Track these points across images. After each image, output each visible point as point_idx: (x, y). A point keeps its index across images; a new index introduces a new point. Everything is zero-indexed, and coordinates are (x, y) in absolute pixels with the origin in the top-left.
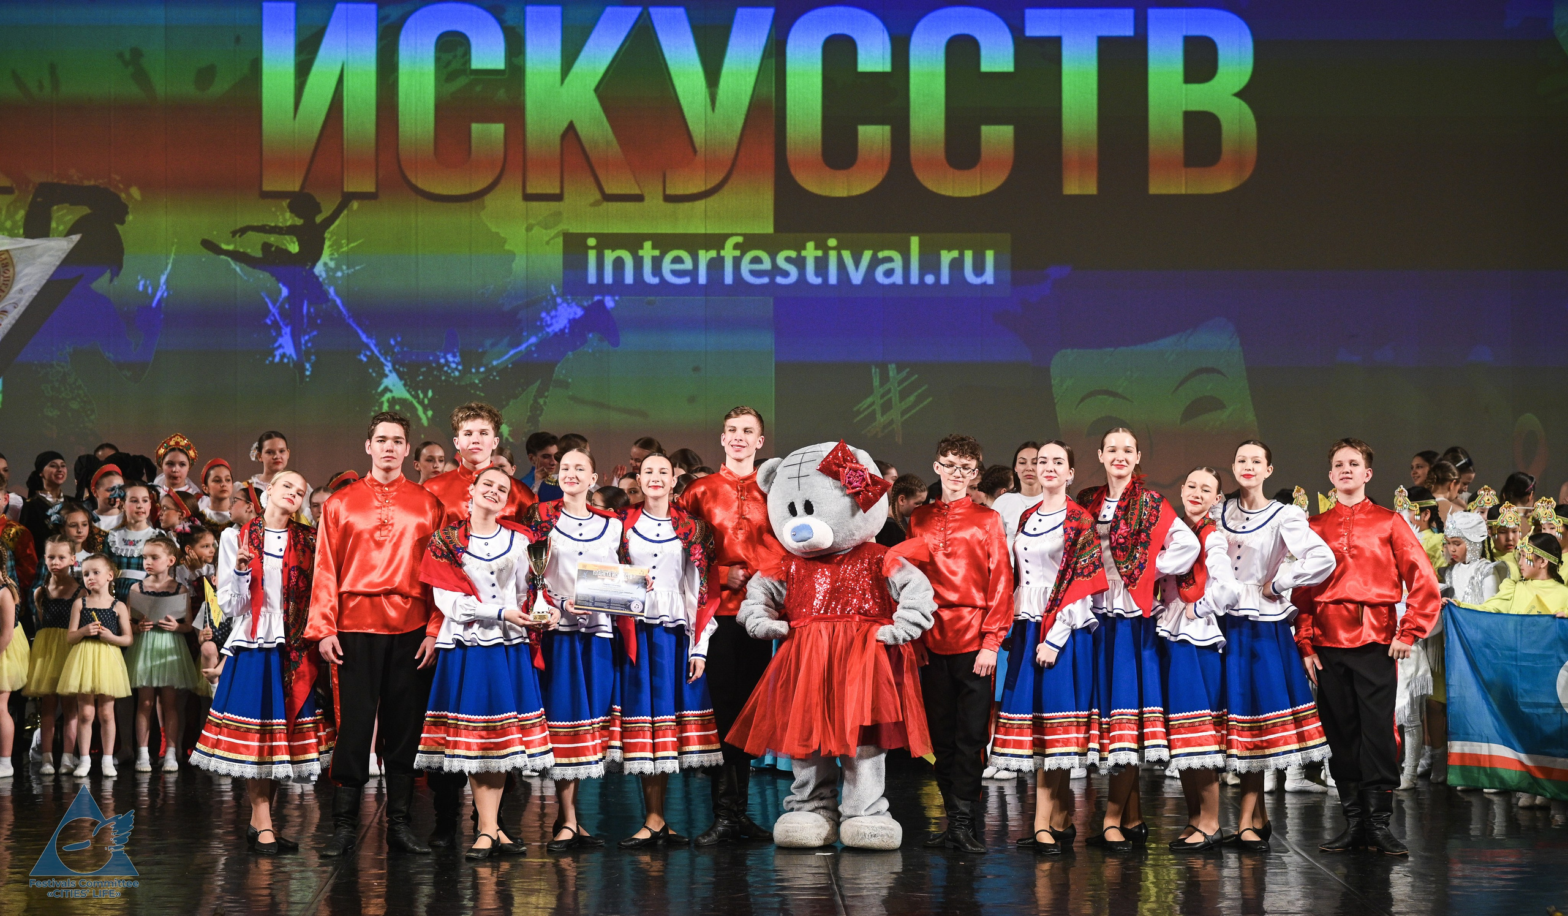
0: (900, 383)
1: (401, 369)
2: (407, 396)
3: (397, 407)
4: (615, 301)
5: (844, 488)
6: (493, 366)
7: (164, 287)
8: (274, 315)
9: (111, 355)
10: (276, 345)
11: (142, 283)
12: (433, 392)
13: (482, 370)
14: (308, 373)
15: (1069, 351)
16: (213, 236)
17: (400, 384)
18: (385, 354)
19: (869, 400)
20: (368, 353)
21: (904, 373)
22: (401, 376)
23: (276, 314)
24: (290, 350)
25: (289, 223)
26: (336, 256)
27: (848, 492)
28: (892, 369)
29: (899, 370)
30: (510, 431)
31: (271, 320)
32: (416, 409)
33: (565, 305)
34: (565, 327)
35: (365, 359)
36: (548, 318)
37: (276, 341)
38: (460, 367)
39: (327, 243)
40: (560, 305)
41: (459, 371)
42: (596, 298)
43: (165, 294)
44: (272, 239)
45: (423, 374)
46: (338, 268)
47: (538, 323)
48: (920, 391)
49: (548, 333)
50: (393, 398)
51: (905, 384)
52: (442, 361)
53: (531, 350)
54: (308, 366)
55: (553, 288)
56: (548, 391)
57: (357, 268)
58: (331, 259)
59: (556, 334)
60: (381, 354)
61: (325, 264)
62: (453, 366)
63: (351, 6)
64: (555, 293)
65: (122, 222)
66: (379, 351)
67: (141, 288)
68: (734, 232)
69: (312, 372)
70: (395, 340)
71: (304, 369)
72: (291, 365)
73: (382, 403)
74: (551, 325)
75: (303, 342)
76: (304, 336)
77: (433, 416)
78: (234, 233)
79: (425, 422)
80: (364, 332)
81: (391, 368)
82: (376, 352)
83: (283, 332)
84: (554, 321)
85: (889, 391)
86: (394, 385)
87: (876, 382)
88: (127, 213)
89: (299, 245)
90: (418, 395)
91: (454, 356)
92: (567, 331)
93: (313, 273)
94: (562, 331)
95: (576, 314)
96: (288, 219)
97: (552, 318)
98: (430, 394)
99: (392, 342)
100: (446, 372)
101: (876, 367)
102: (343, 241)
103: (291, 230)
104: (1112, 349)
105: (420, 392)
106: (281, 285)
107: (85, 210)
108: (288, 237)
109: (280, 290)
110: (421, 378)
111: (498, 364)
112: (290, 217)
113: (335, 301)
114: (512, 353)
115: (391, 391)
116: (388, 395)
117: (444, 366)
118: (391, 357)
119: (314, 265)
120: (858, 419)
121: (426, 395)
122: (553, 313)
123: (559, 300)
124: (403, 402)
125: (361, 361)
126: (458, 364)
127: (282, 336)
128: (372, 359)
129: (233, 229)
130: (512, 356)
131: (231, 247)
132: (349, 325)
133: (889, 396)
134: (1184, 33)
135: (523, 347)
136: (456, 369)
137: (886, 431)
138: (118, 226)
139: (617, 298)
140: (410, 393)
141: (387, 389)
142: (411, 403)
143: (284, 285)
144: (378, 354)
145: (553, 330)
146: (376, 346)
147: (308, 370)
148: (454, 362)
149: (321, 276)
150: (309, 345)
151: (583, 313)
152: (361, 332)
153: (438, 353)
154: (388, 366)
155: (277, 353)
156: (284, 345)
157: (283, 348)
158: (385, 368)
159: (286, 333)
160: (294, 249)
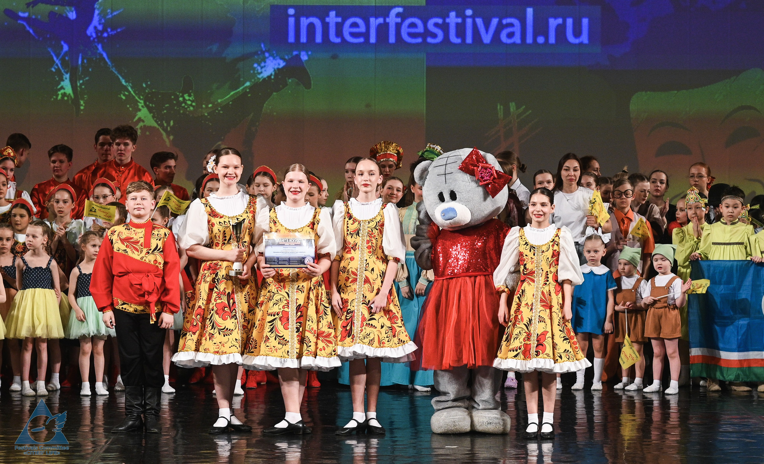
0: (518, 116)
1: (151, 105)
2: (155, 125)
3: (148, 133)
4: (308, 55)
5: (478, 181)
6: (218, 104)
8: (57, 65)
10: (59, 87)
12: (173, 122)
13: (210, 105)
15: (644, 93)
16: (13, 6)
17: (150, 116)
18: (139, 95)
19: (496, 129)
20: (127, 93)
21: (521, 110)
22: (150, 110)
23: (59, 65)
24: (69, 90)
26: (103, 21)
27: (481, 184)
28: (512, 106)
29: (518, 108)
31: (55, 68)
32: (162, 135)
33: (271, 58)
34: (271, 75)
35: (124, 98)
36: (259, 68)
37: (60, 84)
38: (194, 104)
39: (97, 12)
40: (268, 58)
41: (193, 106)
42: (295, 53)
44: (56, 9)
45: (167, 108)
46: (105, 30)
47: (252, 72)
48: (533, 122)
49: (259, 79)
50: (145, 126)
51: (522, 118)
52: (181, 99)
53: (246, 91)
54: (82, 102)
55: (262, 45)
57: (119, 30)
58: (100, 24)
59: (264, 79)
60: (136, 94)
61: (95, 28)
62: (189, 103)
64: (264, 50)
66: (134, 92)
68: (397, 4)
69: (85, 106)
70: (146, 84)
71: (80, 105)
72: (70, 102)
74: (261, 73)
75: (78, 84)
76: (79, 80)
77: (173, 139)
78: (28, 5)
79: (168, 143)
80: (123, 78)
81: (143, 104)
82: (132, 92)
83: (64, 77)
84: (263, 70)
85: (510, 123)
86: (145, 117)
87: (501, 116)
89: (76, 13)
90: (163, 125)
91: (190, 96)
92: (273, 77)
93: (86, 34)
94: (269, 77)
95: (279, 64)
97: (262, 68)
98: (172, 123)
99: (144, 85)
100: (184, 107)
101: (500, 105)
102: (108, 11)
103: (70, 3)
104: (676, 92)
105: (164, 122)
106: (62, 43)
108: (68, 8)
109: (62, 46)
110: (165, 111)
111: (222, 102)
113: (102, 55)
114: (232, 93)
116: (141, 124)
117: (182, 103)
118: (143, 96)
119: (87, 28)
120: (487, 142)
121: (168, 124)
122: (263, 65)
123: (267, 55)
124: (152, 129)
125: (122, 98)
126: (192, 101)
127: (63, 80)
128: (129, 97)
129: (28, 2)
130: (232, 96)
131: (26, 15)
132: (112, 71)
133: (511, 126)
135: (241, 88)
136: (191, 105)
139: (309, 53)
140: (157, 123)
141: (140, 120)
142: (158, 130)
143: (65, 42)
144: (134, 94)
145: (262, 77)
146: (132, 88)
147: (82, 105)
148: (189, 100)
149: (92, 36)
150: (83, 87)
151: (284, 64)
152: (121, 78)
153: (178, 94)
154: (141, 103)
155: (60, 93)
156: (64, 87)
157: (64, 89)
158: (139, 104)
159: (66, 79)
160: (73, 15)
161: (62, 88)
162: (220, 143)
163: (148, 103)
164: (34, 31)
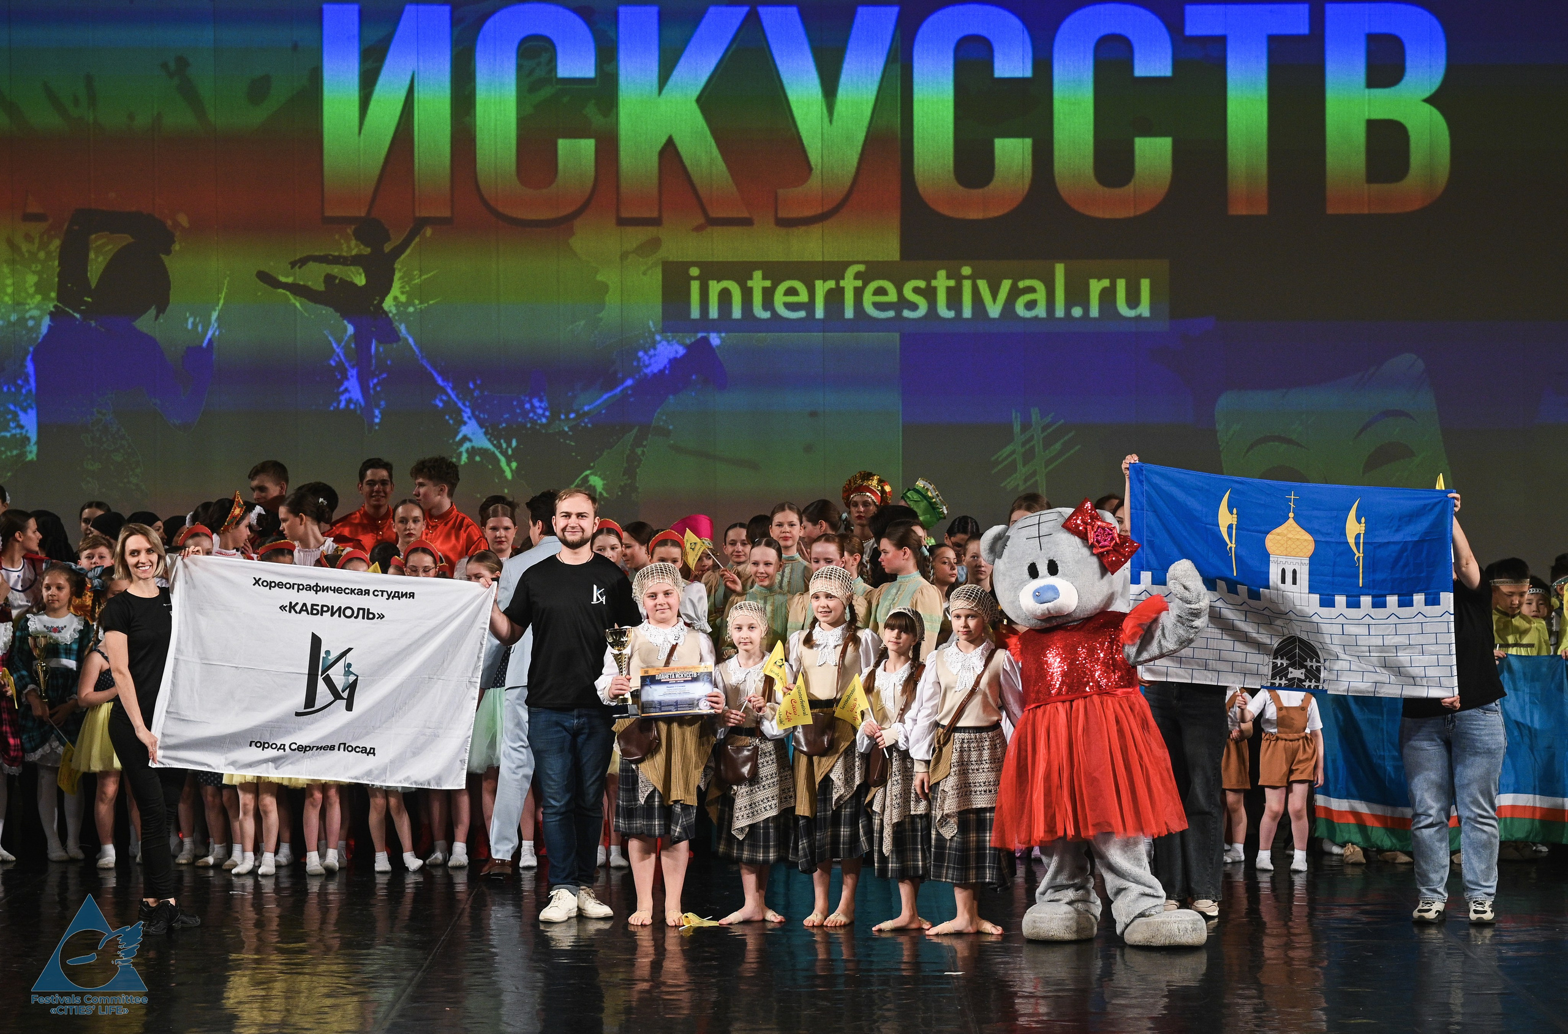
0: (1044, 429)
1: (482, 416)
2: (489, 446)
3: (478, 459)
4: (720, 338)
6: (586, 414)
7: (216, 325)
8: (338, 356)
9: (158, 402)
10: (342, 389)
11: (191, 320)
12: (517, 441)
13: (572, 416)
14: (377, 420)
15: (1235, 392)
17: (480, 432)
18: (463, 399)
19: (1009, 449)
20: (444, 398)
21: (1048, 419)
22: (481, 424)
23: (341, 354)
24: (356, 394)
25: (354, 253)
26: (408, 289)
28: (1035, 414)
29: (1043, 415)
30: (604, 485)
31: (335, 361)
32: (498, 461)
33: (664, 343)
34: (665, 367)
35: (441, 405)
36: (646, 358)
37: (341, 384)
38: (547, 414)
39: (397, 275)
40: (660, 342)
41: (546, 417)
42: (700, 335)
43: (217, 333)
44: (336, 270)
45: (506, 421)
46: (409, 303)
47: (635, 364)
48: (1066, 438)
49: (646, 375)
50: (473, 448)
51: (1049, 431)
52: (528, 406)
53: (626, 393)
54: (377, 412)
55: (651, 323)
56: (646, 440)
57: (431, 302)
58: (403, 293)
59: (655, 374)
60: (459, 399)
61: (396, 298)
62: (540, 411)
63: (421, 8)
64: (653, 330)
65: (168, 252)
66: (457, 395)
67: (190, 326)
68: (855, 259)
69: (381, 419)
70: (475, 384)
72: (359, 412)
73: (461, 453)
74: (650, 365)
75: (371, 386)
77: (517, 468)
78: (293, 264)
79: (509, 475)
80: (439, 374)
81: (469, 414)
82: (453, 396)
83: (349, 374)
84: (653, 361)
85: (1031, 438)
86: (473, 434)
87: (1017, 428)
88: (174, 242)
89: (366, 276)
90: (501, 445)
91: (541, 401)
92: (667, 372)
93: (382, 308)
94: (661, 372)
95: (677, 352)
96: (354, 248)
97: (651, 357)
98: (514, 443)
99: (471, 386)
100: (532, 418)
101: (1016, 412)
102: (415, 273)
103: (356, 261)
104: (1285, 391)
105: (502, 441)
106: (345, 322)
107: (126, 239)
108: (352, 268)
109: (345, 329)
110: (504, 425)
111: (590, 410)
112: (356, 246)
113: (406, 340)
114: (605, 396)
115: (470, 440)
116: (467, 445)
117: (529, 412)
118: (470, 401)
119: (382, 300)
120: (996, 470)
121: (509, 445)
122: (652, 352)
123: (658, 338)
124: (483, 452)
125: (437, 406)
126: (545, 410)
127: (348, 379)
128: (449, 405)
129: (292, 259)
130: (605, 400)
131: (290, 280)
132: (422, 365)
133: (1032, 443)
134: (1367, 32)
135: (619, 389)
136: (543, 415)
137: (1029, 483)
138: (163, 256)
139: (723, 335)
140: (492, 443)
141: (465, 439)
142: (493, 453)
144: (455, 399)
145: (652, 371)
146: (453, 389)
147: (377, 417)
148: (540, 407)
149: (390, 312)
150: (378, 389)
151: (684, 351)
152: (436, 375)
153: (523, 398)
154: (467, 414)
155: (343, 398)
156: (350, 388)
157: (349, 392)
158: (463, 414)
159: (352, 376)
160: (361, 281)
161: (346, 390)
162: (588, 472)
163: (477, 413)
164: (300, 303)
